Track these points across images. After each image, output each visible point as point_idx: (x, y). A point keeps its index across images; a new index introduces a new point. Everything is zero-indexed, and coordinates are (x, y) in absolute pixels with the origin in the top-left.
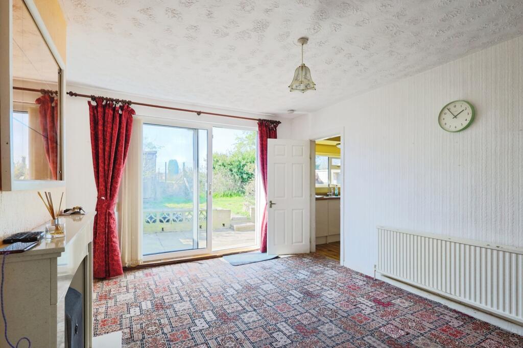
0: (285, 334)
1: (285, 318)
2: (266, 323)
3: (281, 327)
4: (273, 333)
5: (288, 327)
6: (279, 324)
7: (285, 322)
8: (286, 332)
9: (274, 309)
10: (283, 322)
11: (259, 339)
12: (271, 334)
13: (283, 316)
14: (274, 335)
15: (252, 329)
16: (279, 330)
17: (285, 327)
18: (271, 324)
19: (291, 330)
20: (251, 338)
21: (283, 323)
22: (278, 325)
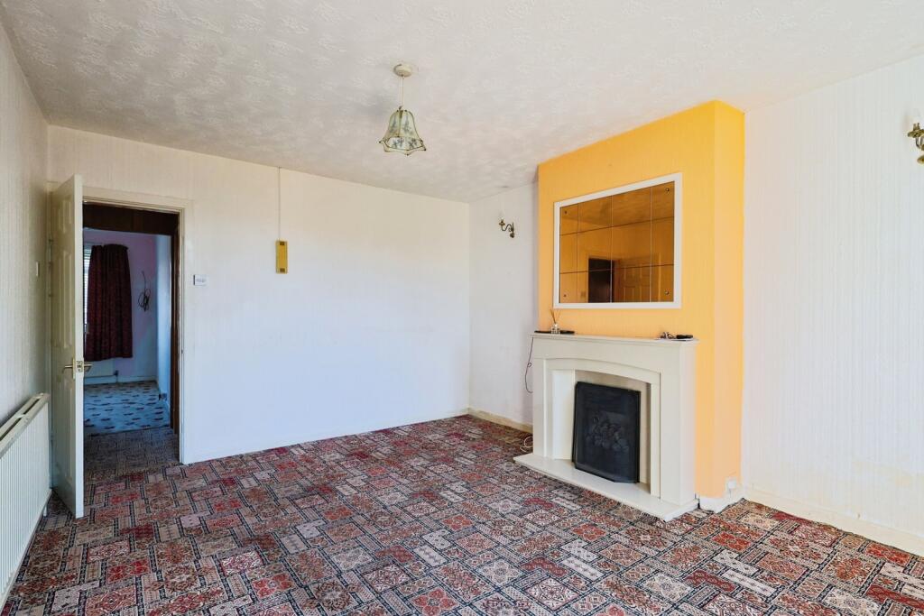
0: (431, 546)
1: (431, 575)
2: (467, 562)
3: (438, 557)
4: (450, 547)
5: (426, 557)
6: (442, 562)
7: (431, 567)
8: (428, 549)
9: (456, 596)
10: (435, 567)
11: (471, 537)
12: (454, 545)
13: (436, 579)
14: (450, 544)
15: (488, 550)
16: (441, 552)
17: (431, 557)
18: (457, 561)
19: (421, 554)
20: (483, 538)
21: (434, 564)
22: (443, 560)
